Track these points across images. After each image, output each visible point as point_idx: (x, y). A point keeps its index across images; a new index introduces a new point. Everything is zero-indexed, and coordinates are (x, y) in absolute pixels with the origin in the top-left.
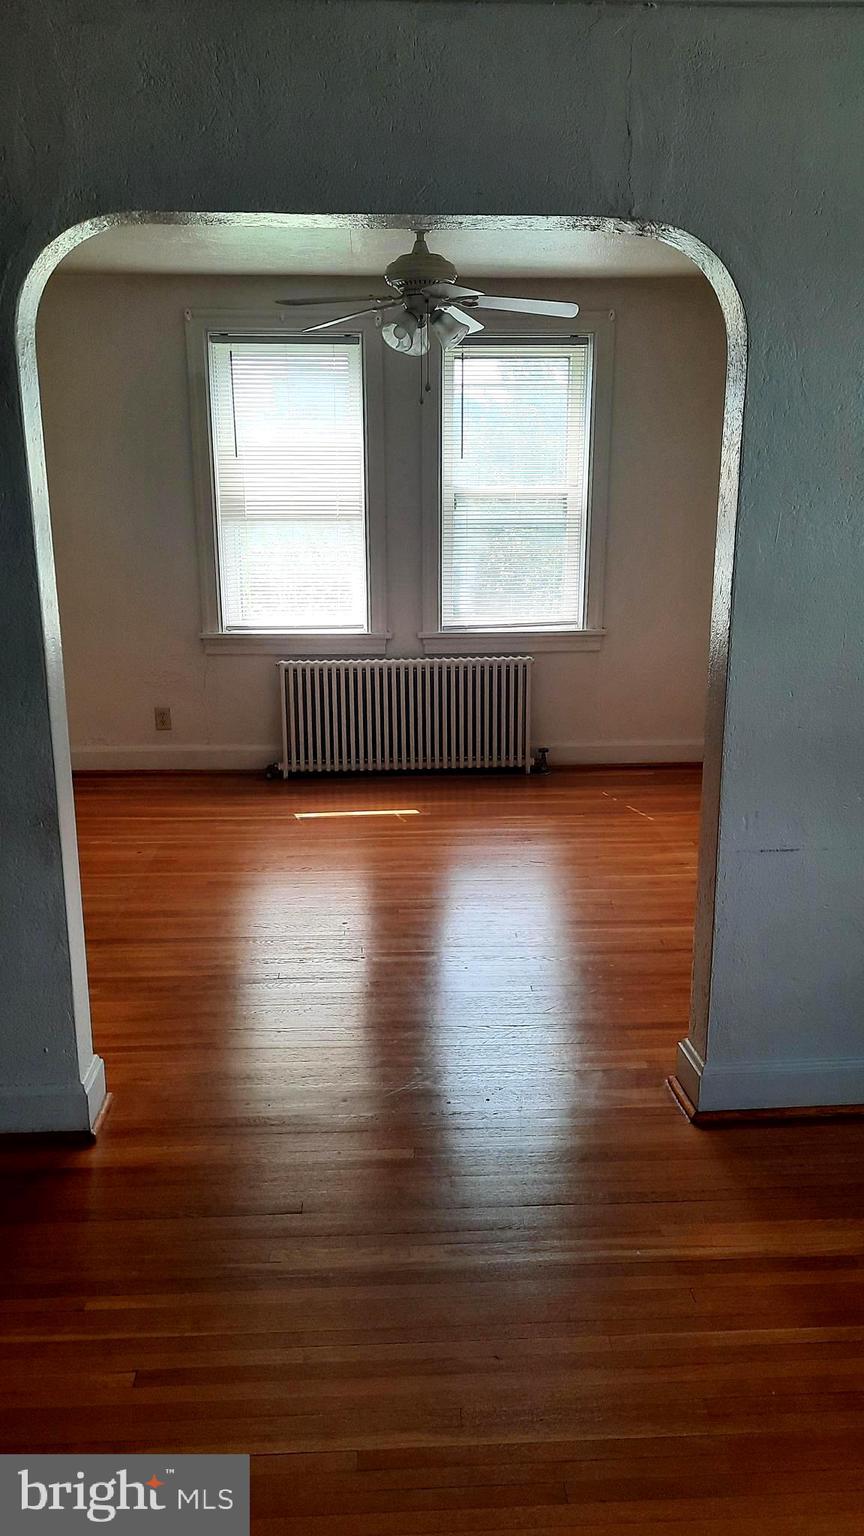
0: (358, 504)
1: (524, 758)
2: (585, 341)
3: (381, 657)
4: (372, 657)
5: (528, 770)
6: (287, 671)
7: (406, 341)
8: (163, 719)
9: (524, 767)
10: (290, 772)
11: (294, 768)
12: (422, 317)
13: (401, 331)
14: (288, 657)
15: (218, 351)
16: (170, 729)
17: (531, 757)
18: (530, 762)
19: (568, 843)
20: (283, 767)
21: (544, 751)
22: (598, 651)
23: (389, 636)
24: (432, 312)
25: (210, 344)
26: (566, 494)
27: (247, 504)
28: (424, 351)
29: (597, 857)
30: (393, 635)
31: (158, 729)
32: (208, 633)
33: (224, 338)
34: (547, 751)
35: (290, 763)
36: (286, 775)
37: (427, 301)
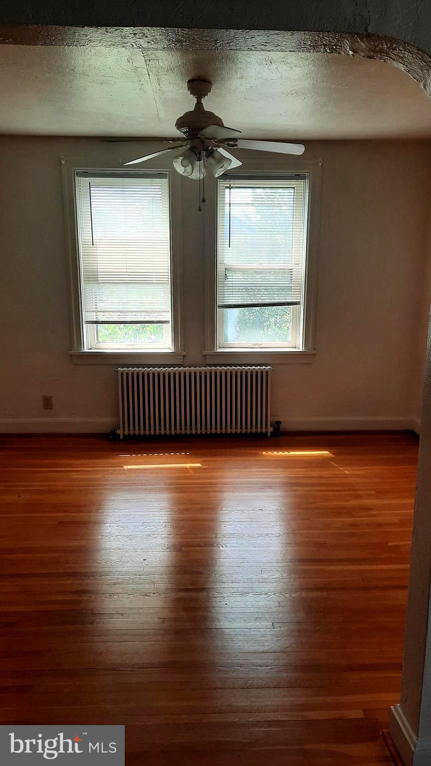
0: (167, 274)
1: (266, 427)
2: (303, 178)
3: (180, 366)
4: (174, 366)
5: (269, 434)
6: (122, 374)
7: (189, 168)
8: (48, 403)
9: (266, 433)
10: (124, 435)
11: (127, 433)
12: (200, 153)
13: (185, 162)
14: (123, 366)
15: (82, 183)
16: (52, 409)
17: (271, 426)
18: (270, 429)
19: (295, 491)
20: (120, 432)
21: (278, 423)
22: (311, 364)
23: (184, 353)
24: (207, 150)
25: (77, 178)
26: (292, 269)
27: (99, 274)
28: (202, 177)
29: (314, 502)
30: (188, 353)
31: (44, 409)
32: (74, 352)
33: (86, 174)
34: (281, 423)
35: (124, 430)
36: (121, 437)
37: (203, 142)
